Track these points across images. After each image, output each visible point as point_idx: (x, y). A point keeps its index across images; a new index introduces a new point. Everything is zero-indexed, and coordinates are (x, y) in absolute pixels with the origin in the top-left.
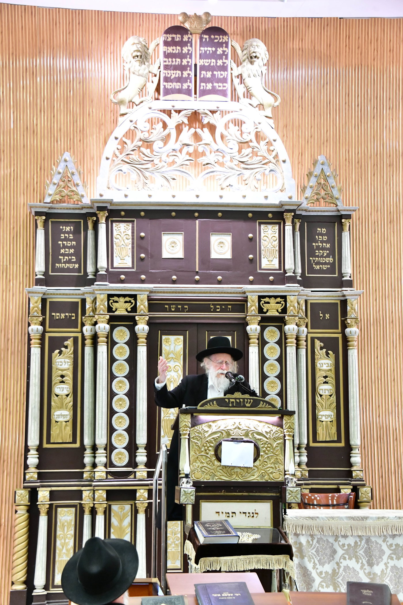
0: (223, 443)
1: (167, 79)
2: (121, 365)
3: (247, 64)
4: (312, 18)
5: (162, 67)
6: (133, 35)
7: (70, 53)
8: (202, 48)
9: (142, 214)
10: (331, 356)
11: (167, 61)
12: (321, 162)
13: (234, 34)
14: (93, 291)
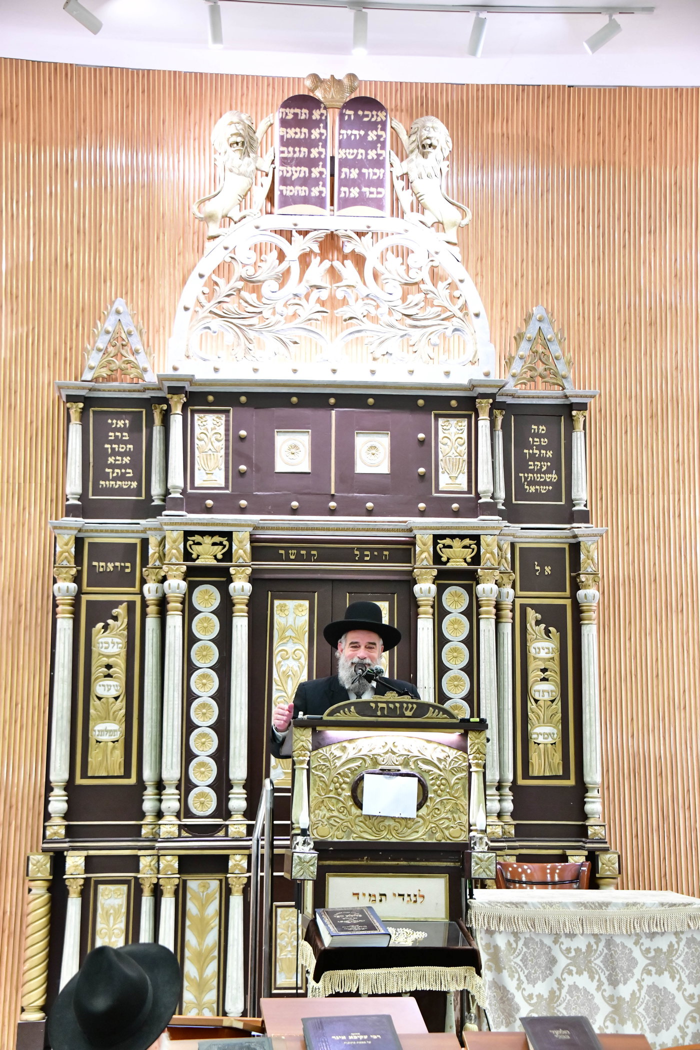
0: (366, 777)
1: (285, 181)
2: (206, 648)
3: (416, 157)
4: (523, 86)
5: (277, 162)
6: (231, 109)
7: (128, 140)
8: (342, 131)
9: (243, 399)
10: (553, 635)
11: (286, 152)
12: (538, 317)
13: (397, 110)
14: (159, 526)
